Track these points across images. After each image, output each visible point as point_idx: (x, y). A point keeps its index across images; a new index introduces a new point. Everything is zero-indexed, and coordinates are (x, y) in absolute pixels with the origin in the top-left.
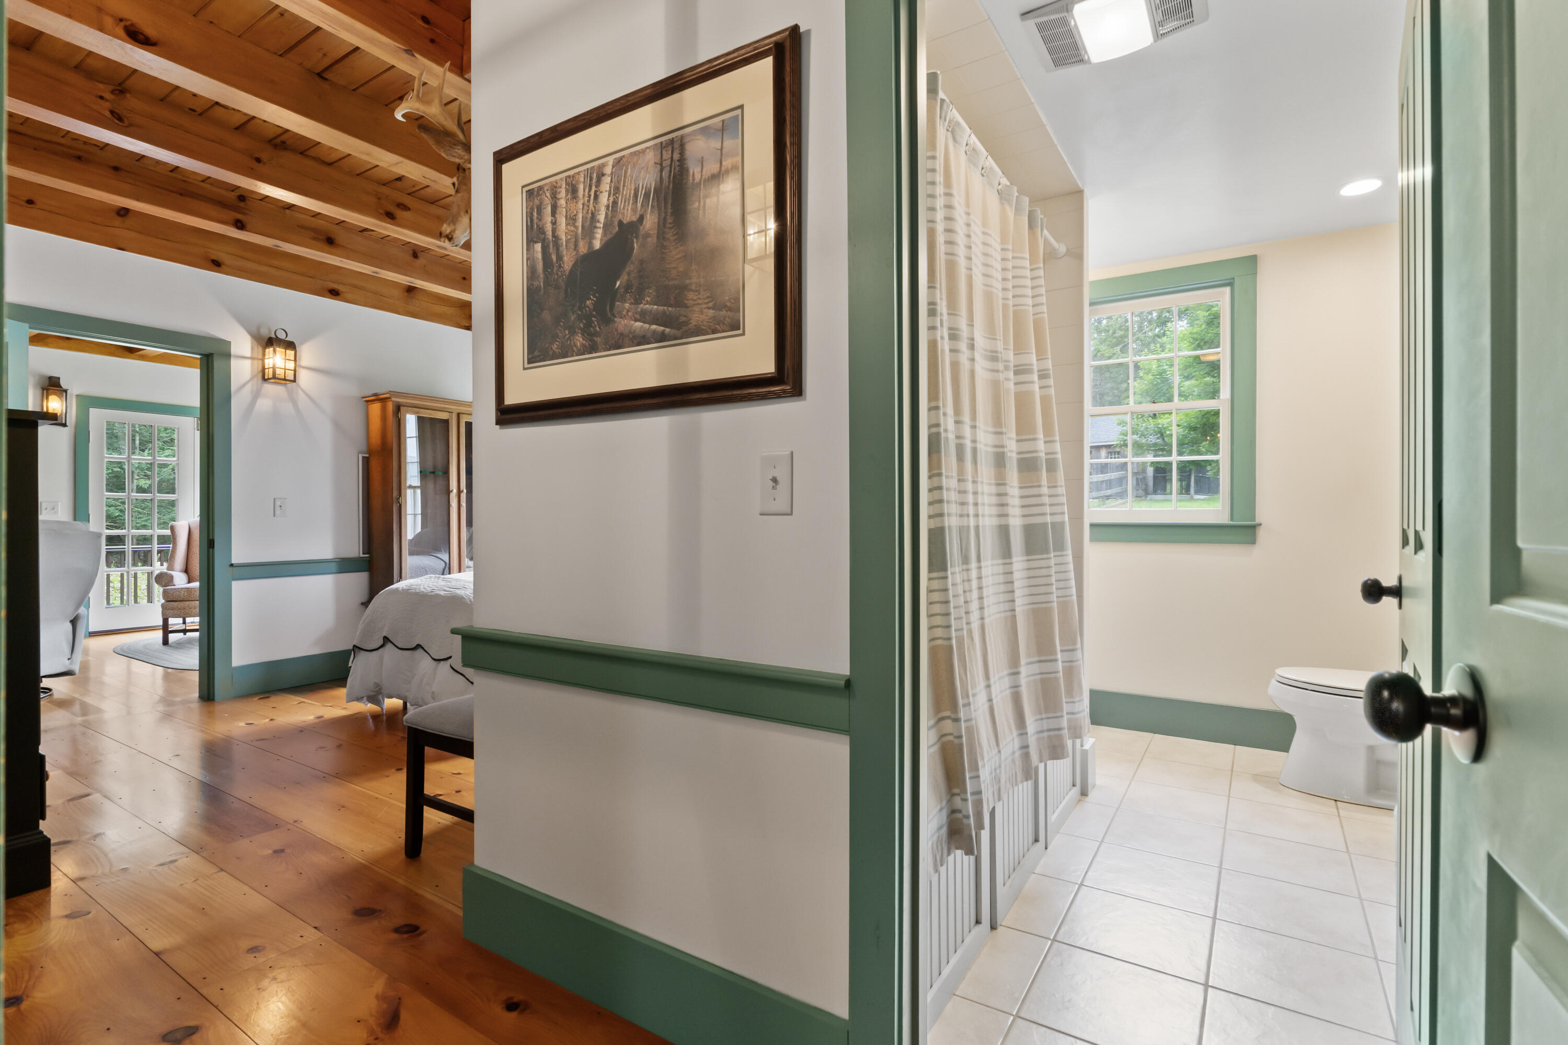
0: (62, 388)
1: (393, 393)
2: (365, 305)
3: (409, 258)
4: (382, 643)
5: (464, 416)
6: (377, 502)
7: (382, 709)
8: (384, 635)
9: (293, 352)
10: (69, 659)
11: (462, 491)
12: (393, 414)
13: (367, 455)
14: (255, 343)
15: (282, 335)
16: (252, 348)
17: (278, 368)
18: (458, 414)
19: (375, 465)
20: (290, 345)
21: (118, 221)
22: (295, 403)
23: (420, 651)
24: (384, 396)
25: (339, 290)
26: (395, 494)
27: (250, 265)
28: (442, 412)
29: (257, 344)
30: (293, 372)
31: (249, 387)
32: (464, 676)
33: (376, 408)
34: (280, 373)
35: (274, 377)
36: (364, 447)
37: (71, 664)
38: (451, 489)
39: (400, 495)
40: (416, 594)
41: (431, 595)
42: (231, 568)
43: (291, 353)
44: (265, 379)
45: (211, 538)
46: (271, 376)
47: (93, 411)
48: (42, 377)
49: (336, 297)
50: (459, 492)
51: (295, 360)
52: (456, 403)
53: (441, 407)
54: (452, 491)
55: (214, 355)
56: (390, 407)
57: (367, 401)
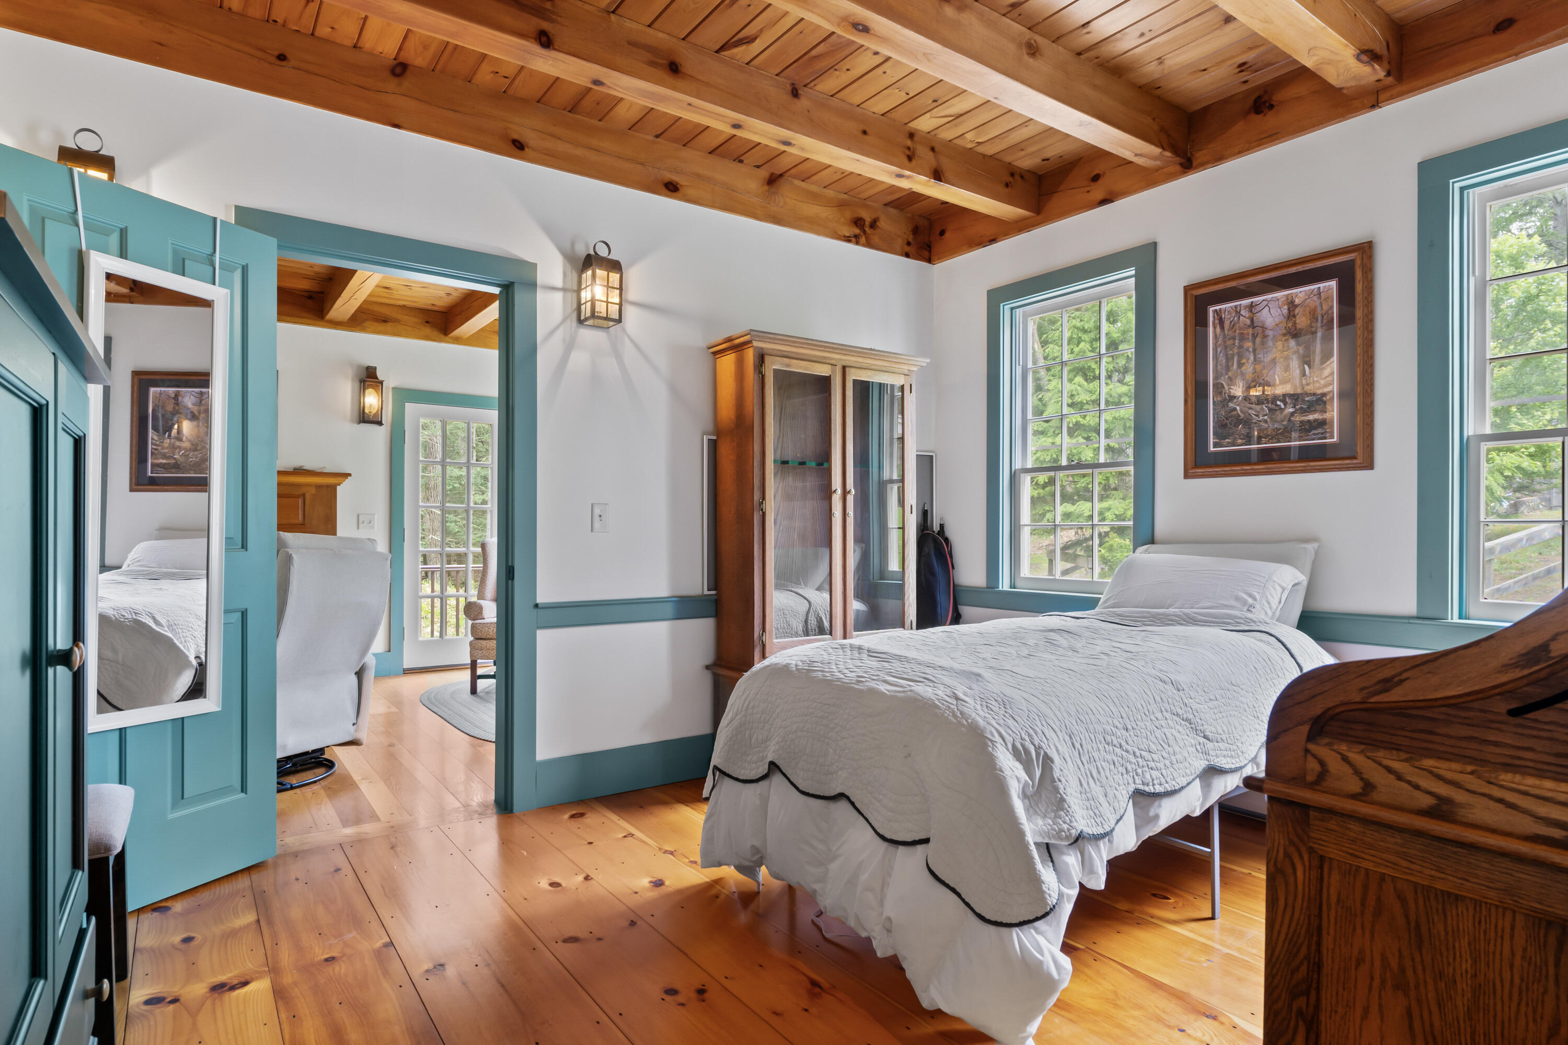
0: (377, 378)
1: (755, 333)
2: (713, 206)
3: (787, 98)
4: (766, 771)
5: (853, 370)
6: (728, 512)
7: (758, 883)
8: (770, 759)
9: (618, 276)
10: (354, 724)
11: (849, 492)
12: (755, 369)
13: (714, 438)
14: (569, 267)
15: (603, 251)
16: (565, 275)
17: (598, 300)
18: (844, 368)
19: (726, 450)
20: (615, 266)
21: (392, 84)
22: (618, 356)
23: (843, 805)
24: (742, 340)
25: (677, 183)
26: (757, 496)
27: (561, 147)
28: (821, 365)
29: (570, 269)
30: (618, 306)
31: (559, 334)
32: (959, 895)
33: (728, 362)
34: (601, 308)
35: (593, 315)
36: (710, 426)
37: (356, 731)
38: (833, 489)
39: (764, 498)
40: (829, 684)
41: (861, 691)
42: (536, 610)
43: (615, 277)
44: (580, 321)
45: (510, 564)
46: (588, 314)
47: (408, 406)
48: (359, 367)
49: (674, 194)
50: (845, 493)
51: (621, 289)
52: (843, 350)
53: (815, 356)
54: (835, 491)
55: (516, 285)
56: (750, 355)
57: (715, 353)
